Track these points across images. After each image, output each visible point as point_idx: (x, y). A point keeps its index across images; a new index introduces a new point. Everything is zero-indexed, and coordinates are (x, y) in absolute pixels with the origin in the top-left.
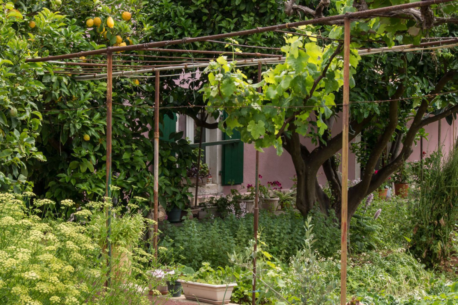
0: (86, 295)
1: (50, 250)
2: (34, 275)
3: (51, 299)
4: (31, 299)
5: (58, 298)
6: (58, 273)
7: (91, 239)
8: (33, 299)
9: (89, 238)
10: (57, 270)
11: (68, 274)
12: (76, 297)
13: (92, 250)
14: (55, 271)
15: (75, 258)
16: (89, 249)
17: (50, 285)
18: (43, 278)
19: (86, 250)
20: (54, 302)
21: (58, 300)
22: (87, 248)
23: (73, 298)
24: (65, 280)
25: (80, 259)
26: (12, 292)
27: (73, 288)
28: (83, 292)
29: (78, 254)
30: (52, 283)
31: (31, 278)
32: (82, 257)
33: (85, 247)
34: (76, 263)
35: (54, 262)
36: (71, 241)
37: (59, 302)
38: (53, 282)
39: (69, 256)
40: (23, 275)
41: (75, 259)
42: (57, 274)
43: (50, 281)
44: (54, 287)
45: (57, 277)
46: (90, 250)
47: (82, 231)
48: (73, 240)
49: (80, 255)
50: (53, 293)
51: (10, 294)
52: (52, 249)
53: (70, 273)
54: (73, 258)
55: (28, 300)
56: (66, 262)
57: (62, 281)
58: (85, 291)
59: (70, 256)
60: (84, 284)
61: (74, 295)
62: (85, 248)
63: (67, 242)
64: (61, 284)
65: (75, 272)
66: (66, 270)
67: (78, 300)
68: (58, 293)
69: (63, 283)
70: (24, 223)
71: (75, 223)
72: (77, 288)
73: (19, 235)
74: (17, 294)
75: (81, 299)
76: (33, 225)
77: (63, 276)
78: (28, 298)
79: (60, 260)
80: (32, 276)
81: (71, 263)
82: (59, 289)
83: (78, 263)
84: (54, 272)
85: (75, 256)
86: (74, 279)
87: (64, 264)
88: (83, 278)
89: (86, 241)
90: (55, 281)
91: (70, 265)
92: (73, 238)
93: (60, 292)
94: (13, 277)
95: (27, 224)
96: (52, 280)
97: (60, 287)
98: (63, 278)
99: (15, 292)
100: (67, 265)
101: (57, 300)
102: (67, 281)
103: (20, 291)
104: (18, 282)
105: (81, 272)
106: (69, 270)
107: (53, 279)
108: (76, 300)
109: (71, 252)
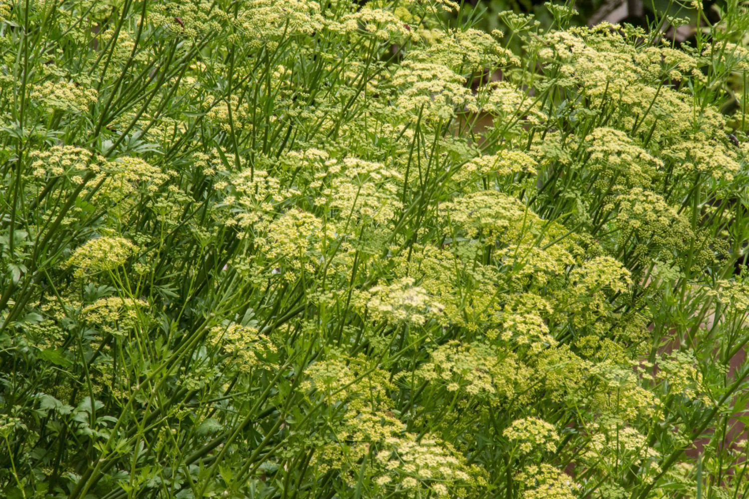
0: (696, 416)
1: (506, 171)
2: (418, 297)
3: (509, 433)
4: (400, 426)
5: (549, 426)
6: (544, 292)
7: (721, 119)
8: (412, 428)
9: (710, 111)
10: (542, 279)
11: (599, 302)
12: (640, 423)
13: (729, 177)
14: (529, 283)
15: (635, 216)
16: (709, 172)
17: (502, 357)
18: (466, 317)
19: (697, 177)
20: (526, 448)
21: (548, 438)
22: (702, 167)
23: (629, 430)
24: (585, 332)
25: (665, 221)
26: (305, 386)
27: (623, 380)
28: (681, 397)
29: (653, 197)
30: (515, 347)
31: (402, 314)
32: (674, 211)
33: (689, 158)
34: (643, 248)
35: (528, 236)
36: (617, 125)
37: (551, 447)
38: (522, 340)
39: (602, 204)
40: (360, 300)
41: (636, 223)
42: (541, 302)
43: (507, 336)
44: (526, 371)
45: (543, 313)
46: (717, 174)
47: (675, 74)
48: (629, 122)
49: (662, 204)
50: (523, 399)
51: (295, 399)
52: (517, 168)
53: (610, 295)
54: (623, 216)
55: (387, 430)
56: (587, 238)
57: (567, 337)
58: (690, 394)
59: (609, 206)
60: (681, 357)
61: (632, 413)
62: (690, 165)
63: (598, 132)
64: (563, 357)
65: (637, 293)
66: (590, 280)
67: (651, 444)
68: (548, 403)
69: (574, 349)
70: (371, 27)
71: (639, 32)
72: (647, 376)
73: (342, 91)
74: (333, 401)
75: (667, 440)
76: (416, 37)
77: (572, 314)
78: (384, 423)
79: (556, 228)
80: (408, 308)
81: (616, 242)
82: (553, 380)
83: (654, 247)
84: (527, 288)
85: (638, 208)
86: (631, 333)
87: (581, 251)
88: (677, 328)
89: (697, 128)
90: (535, 339)
91: (610, 252)
92: (626, 109)
93: (555, 397)
94: (313, 310)
95: (383, 33)
96: (517, 334)
97: (559, 371)
98: (572, 326)
99: (321, 387)
100: (595, 254)
101: (540, 440)
102: (593, 339)
103: (346, 381)
104: (335, 337)
105: (668, 293)
106: (606, 279)
107: (522, 328)
108: (642, 439)
109: (612, 181)
